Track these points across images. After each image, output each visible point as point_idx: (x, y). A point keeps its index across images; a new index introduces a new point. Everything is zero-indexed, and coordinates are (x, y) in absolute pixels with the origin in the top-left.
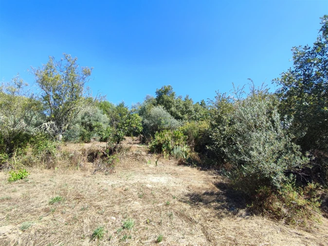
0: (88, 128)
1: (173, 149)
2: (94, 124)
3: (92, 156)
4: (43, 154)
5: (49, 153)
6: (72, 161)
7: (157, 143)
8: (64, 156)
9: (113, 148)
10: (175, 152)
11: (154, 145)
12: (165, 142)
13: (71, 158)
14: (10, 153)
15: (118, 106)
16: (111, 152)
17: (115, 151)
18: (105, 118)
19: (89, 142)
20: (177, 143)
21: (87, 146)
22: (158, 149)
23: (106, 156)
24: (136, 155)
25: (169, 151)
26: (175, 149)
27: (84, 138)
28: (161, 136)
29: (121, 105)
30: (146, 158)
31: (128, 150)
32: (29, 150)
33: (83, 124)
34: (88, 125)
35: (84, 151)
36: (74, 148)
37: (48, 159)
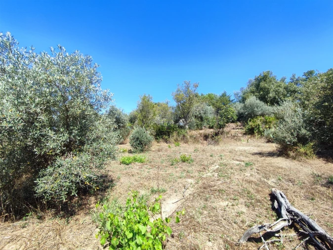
0: (200, 119)
1: (263, 132)
2: (204, 116)
3: (206, 137)
4: (181, 136)
5: (184, 136)
6: (195, 140)
7: (250, 127)
8: (191, 137)
9: (217, 132)
10: (265, 134)
11: (248, 129)
12: (256, 127)
13: (195, 138)
14: (169, 135)
15: (221, 97)
16: (217, 134)
17: (218, 133)
18: (211, 109)
19: (201, 129)
20: (267, 127)
21: (201, 131)
22: (251, 132)
23: (213, 137)
24: (234, 136)
25: (260, 133)
26: (265, 132)
27: (199, 127)
28: (254, 122)
29: (224, 95)
30: (242, 138)
31: (228, 133)
32: (175, 134)
33: (196, 116)
34: (199, 117)
35: (201, 134)
36: (195, 133)
37: (184, 139)
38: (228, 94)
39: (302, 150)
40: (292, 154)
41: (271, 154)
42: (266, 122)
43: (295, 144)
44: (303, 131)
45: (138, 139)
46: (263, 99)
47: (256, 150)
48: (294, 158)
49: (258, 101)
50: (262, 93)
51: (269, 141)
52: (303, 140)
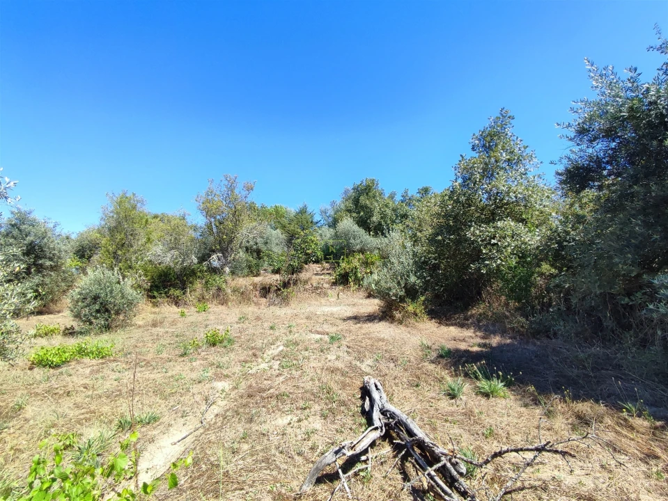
0: (255, 254)
1: (362, 279)
2: (263, 248)
3: (265, 291)
4: (213, 291)
5: (219, 289)
6: (243, 296)
7: (342, 272)
8: (235, 291)
9: (287, 280)
10: (365, 283)
11: (339, 275)
12: (352, 271)
13: (242, 293)
14: (183, 288)
15: (297, 214)
16: (286, 285)
17: (289, 283)
18: (277, 235)
19: (258, 275)
20: (368, 271)
21: (257, 280)
22: (343, 280)
23: (279, 290)
24: (317, 288)
25: (358, 281)
26: (365, 280)
27: (253, 270)
28: (349, 262)
29: (303, 211)
30: (329, 292)
31: (306, 282)
32: (198, 285)
33: (247, 249)
34: (254, 251)
35: (255, 285)
36: (243, 282)
37: (218, 295)
38: (309, 210)
39: (411, 308)
40: (398, 315)
41: (371, 318)
42: (366, 264)
43: (402, 300)
44: (413, 279)
45: (96, 298)
46: (363, 223)
47: (350, 312)
48: (400, 322)
49: (356, 227)
50: (362, 213)
51: (369, 296)
52: (411, 293)
